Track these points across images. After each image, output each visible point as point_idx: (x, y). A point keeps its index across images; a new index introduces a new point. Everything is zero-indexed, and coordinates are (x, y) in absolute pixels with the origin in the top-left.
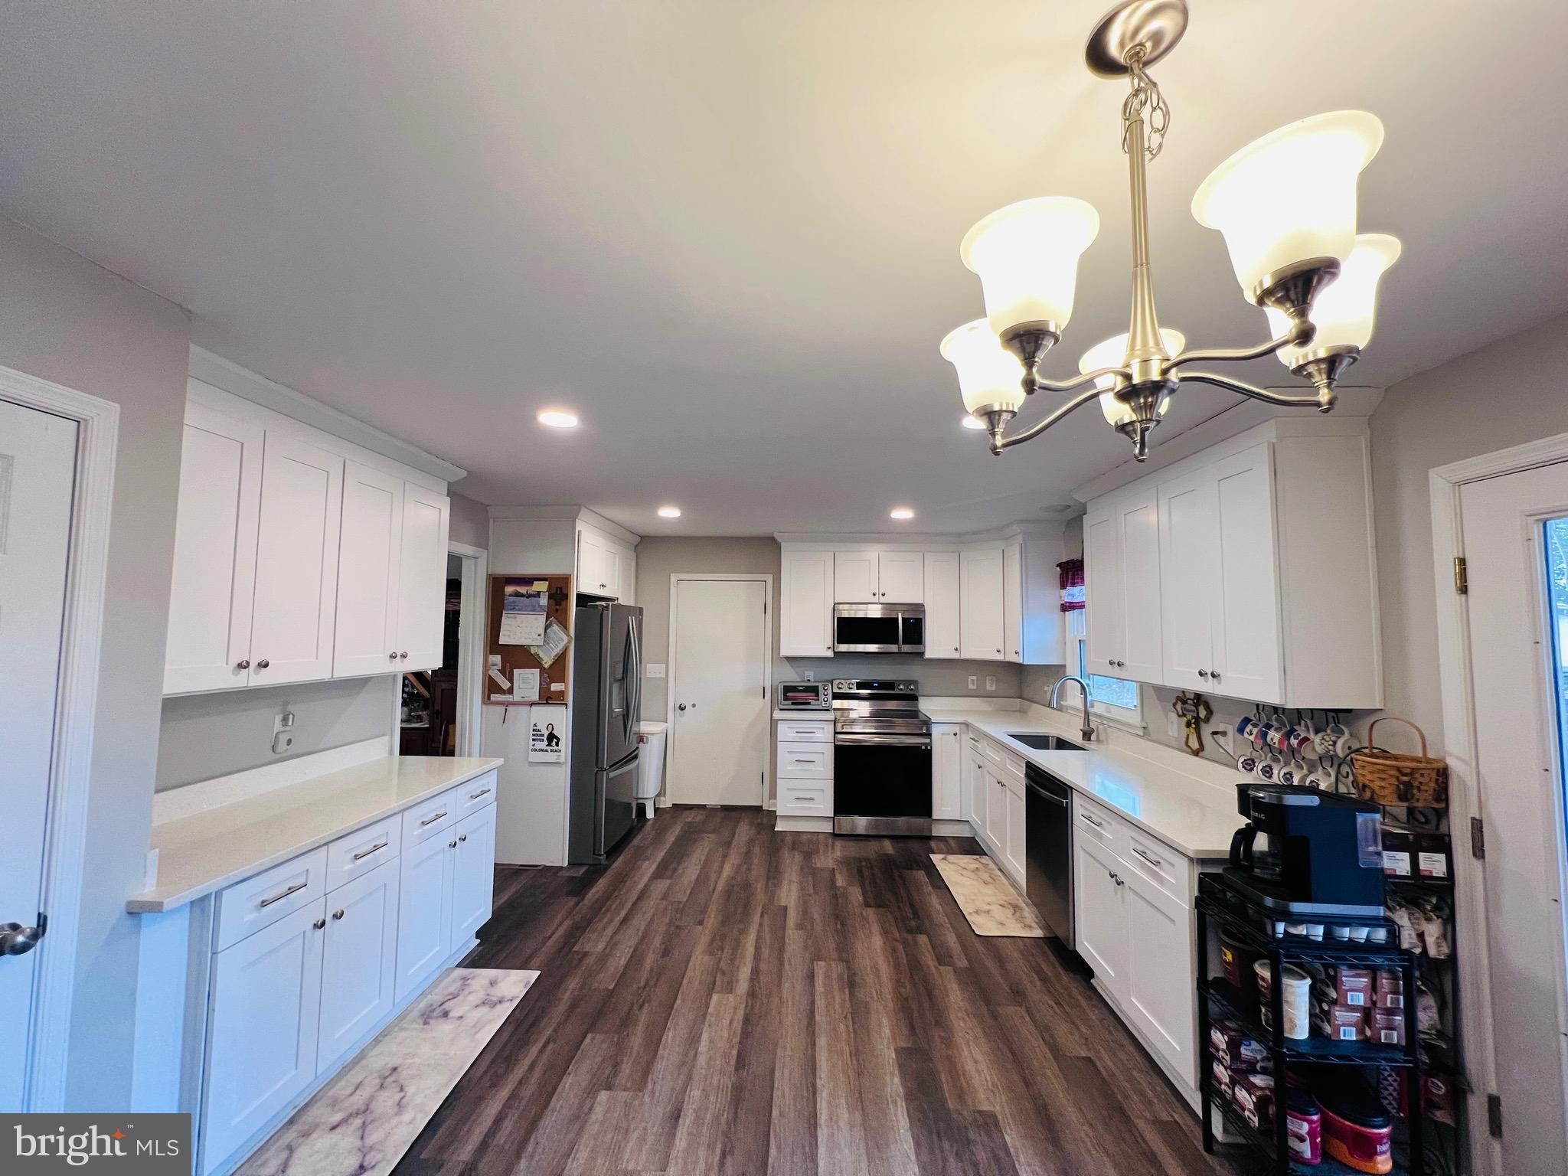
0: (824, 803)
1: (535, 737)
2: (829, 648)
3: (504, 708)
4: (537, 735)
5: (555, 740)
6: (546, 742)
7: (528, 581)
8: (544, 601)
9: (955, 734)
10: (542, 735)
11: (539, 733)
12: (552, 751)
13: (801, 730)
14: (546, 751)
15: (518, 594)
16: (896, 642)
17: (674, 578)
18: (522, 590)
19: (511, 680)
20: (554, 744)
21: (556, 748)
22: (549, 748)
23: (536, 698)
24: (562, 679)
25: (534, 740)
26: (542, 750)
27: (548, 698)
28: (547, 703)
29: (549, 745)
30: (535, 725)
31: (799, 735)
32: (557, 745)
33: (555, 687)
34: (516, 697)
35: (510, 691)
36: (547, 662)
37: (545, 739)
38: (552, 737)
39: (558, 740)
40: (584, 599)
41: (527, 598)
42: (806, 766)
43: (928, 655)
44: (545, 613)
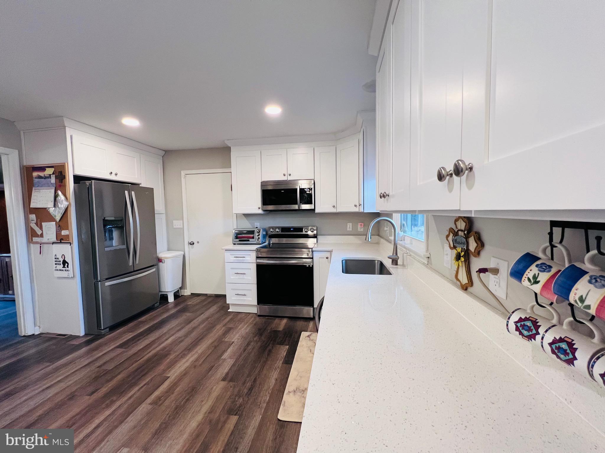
0: (252, 297)
1: (56, 263)
2: (259, 208)
3: (39, 245)
4: (57, 263)
5: (66, 264)
6: (62, 266)
7: (42, 169)
8: (53, 180)
9: (327, 258)
10: (60, 261)
11: (57, 260)
12: (65, 270)
13: (238, 256)
14: (62, 270)
15: (40, 177)
16: (296, 204)
17: (183, 173)
18: (41, 174)
19: (41, 228)
20: (66, 266)
21: (67, 269)
22: (64, 269)
23: (54, 239)
24: (67, 228)
25: (56, 264)
26: (61, 270)
27: (61, 240)
28: (61, 242)
29: (64, 267)
30: (56, 255)
31: (237, 258)
32: (68, 267)
33: (64, 233)
34: (45, 240)
35: (42, 236)
36: (58, 218)
37: (61, 263)
38: (65, 262)
39: (68, 264)
40: (78, 179)
41: (45, 179)
42: (241, 276)
43: (317, 211)
44: (54, 188)
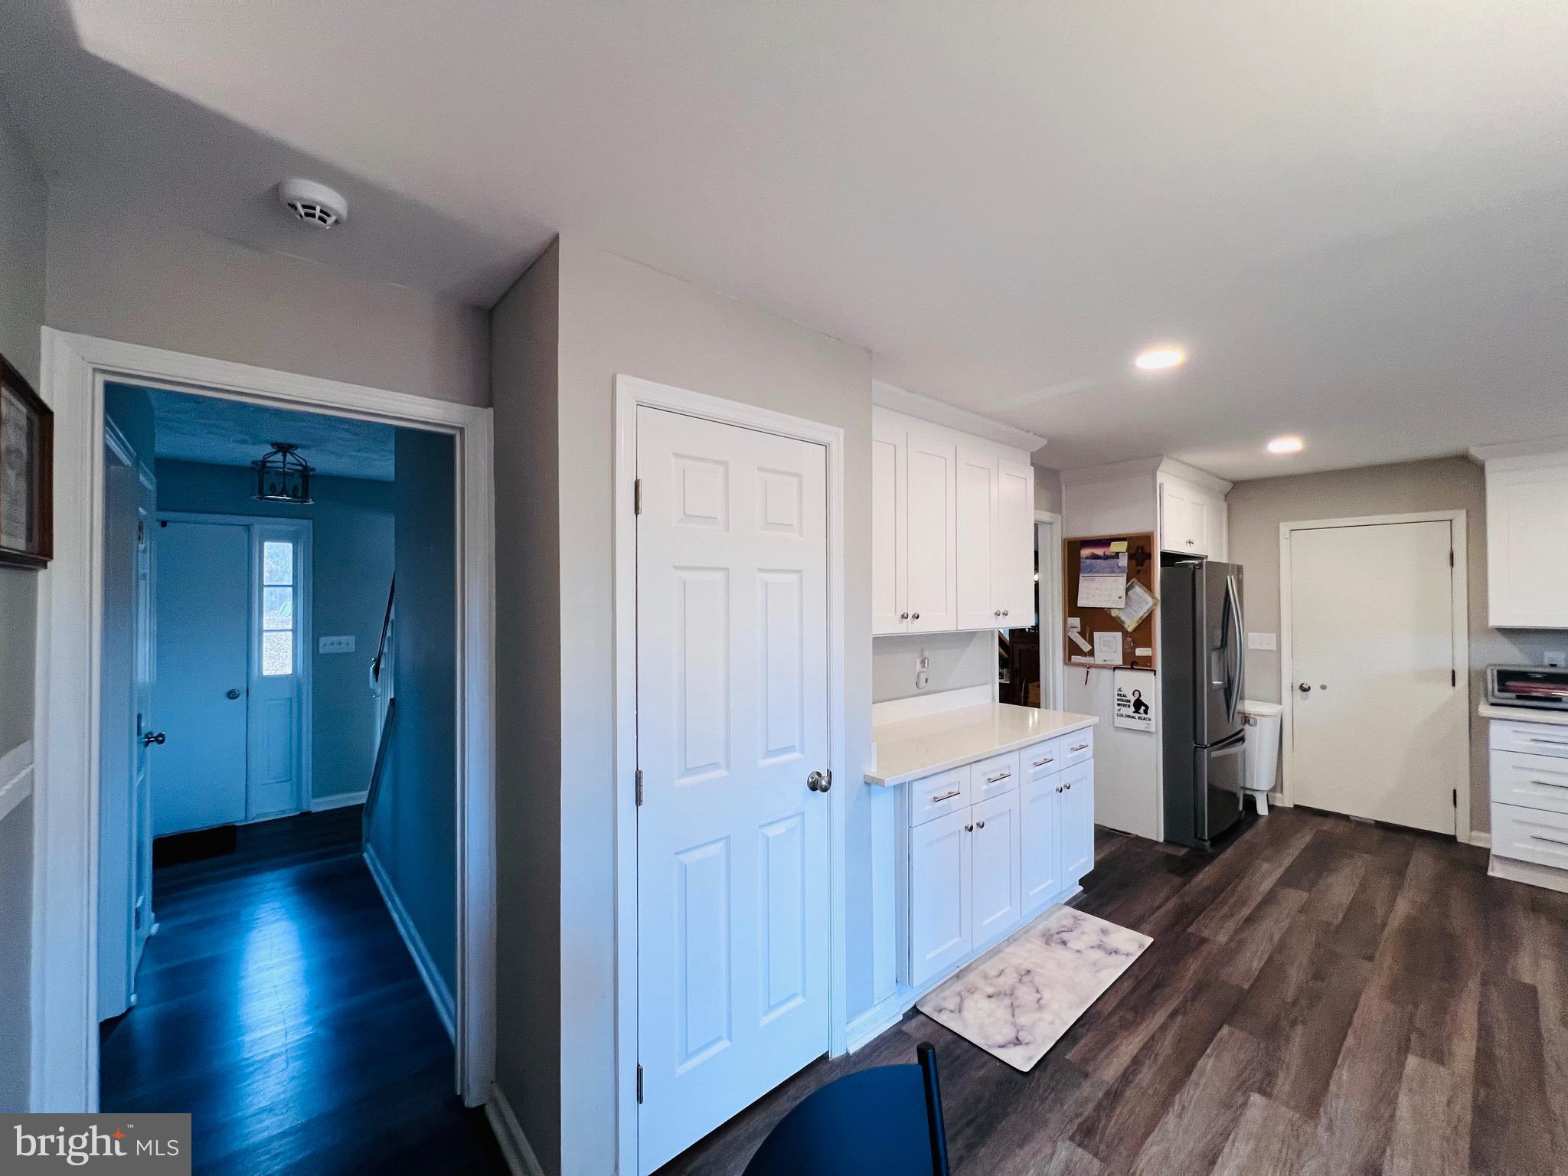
1: (1120, 703)
3: (1085, 670)
4: (1122, 701)
5: (1143, 708)
6: (1133, 709)
7: (1105, 542)
8: (1123, 561)
10: (1129, 701)
13: (1544, 738)
15: (1095, 557)
17: (1284, 528)
18: (1099, 552)
19: (1091, 642)
20: (1142, 711)
21: (1144, 716)
22: (1137, 715)
23: (1120, 662)
24: (1148, 643)
25: (1119, 705)
27: (1132, 663)
28: (1132, 668)
29: (1137, 711)
30: (1120, 690)
31: (1540, 744)
32: (1146, 712)
33: (1140, 652)
34: (1099, 658)
35: (1091, 653)
36: (1130, 625)
37: (1132, 704)
38: (1138, 704)
39: (1147, 708)
40: (1169, 558)
41: (1104, 559)
42: (1555, 792)
44: (1126, 575)
